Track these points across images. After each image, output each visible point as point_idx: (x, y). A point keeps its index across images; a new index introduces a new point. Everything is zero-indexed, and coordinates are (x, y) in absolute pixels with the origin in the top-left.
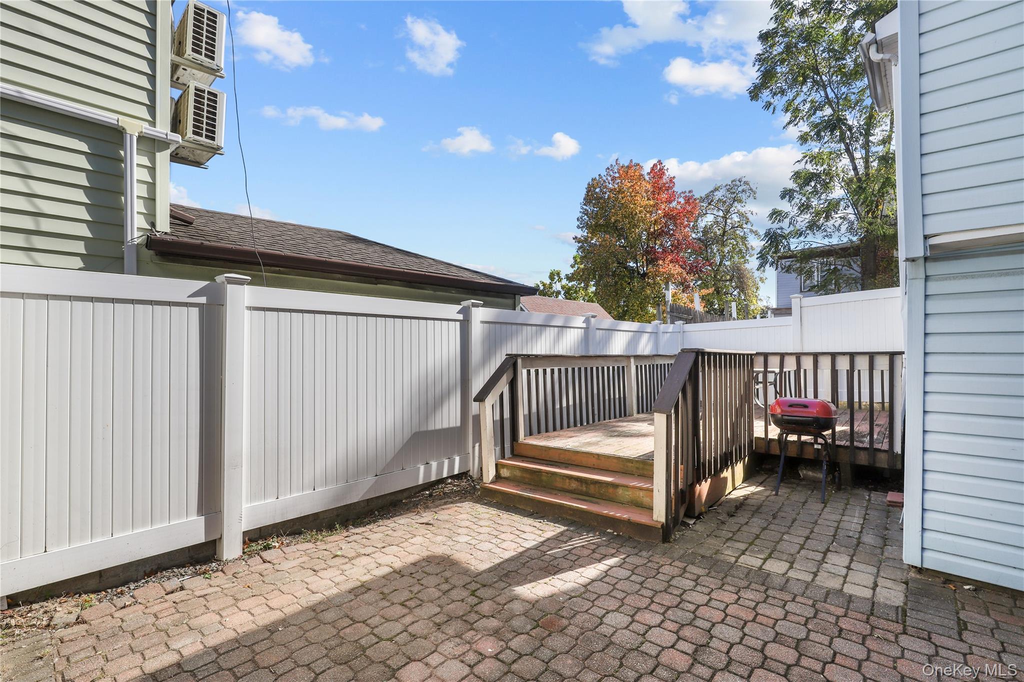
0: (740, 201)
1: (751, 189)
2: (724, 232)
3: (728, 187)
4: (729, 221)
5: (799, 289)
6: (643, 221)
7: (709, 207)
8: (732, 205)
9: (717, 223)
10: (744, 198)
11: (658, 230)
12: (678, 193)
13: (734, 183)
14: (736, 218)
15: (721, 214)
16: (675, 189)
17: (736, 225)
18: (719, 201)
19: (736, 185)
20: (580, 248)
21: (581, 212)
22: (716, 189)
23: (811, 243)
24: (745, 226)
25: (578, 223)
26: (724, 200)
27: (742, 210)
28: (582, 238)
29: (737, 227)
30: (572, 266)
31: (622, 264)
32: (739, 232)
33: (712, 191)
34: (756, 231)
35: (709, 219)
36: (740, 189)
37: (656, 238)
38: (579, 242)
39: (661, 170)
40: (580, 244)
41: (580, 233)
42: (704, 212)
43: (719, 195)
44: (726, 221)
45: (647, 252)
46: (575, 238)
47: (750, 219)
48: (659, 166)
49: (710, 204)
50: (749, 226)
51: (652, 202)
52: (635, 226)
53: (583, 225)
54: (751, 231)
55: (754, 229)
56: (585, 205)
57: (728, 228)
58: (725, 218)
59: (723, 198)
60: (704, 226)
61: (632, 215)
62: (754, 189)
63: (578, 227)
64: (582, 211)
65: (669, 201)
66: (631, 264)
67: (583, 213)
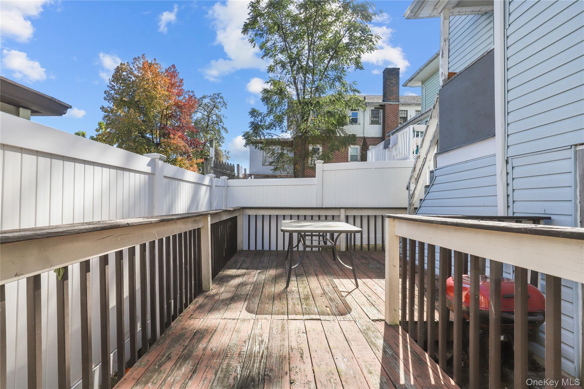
0: (217, 108)
1: (224, 102)
2: (208, 125)
3: (211, 97)
4: (210, 119)
5: (262, 163)
6: (160, 104)
7: (199, 108)
8: (213, 109)
9: (203, 118)
10: (220, 107)
11: (169, 114)
12: (185, 91)
13: (215, 96)
14: (214, 117)
15: (206, 113)
16: (183, 87)
17: (215, 122)
18: (206, 105)
19: (216, 98)
20: (106, 117)
21: (108, 86)
22: (204, 97)
23: (272, 135)
24: (220, 124)
25: (105, 95)
26: (208, 105)
27: (219, 114)
28: (109, 109)
29: (215, 124)
30: (97, 130)
31: (142, 134)
32: (216, 127)
33: (202, 98)
34: (226, 128)
35: (198, 115)
36: (218, 100)
37: (167, 119)
38: (105, 112)
39: (174, 72)
40: (106, 114)
41: (107, 104)
42: (196, 111)
43: (206, 101)
44: (209, 118)
45: (161, 129)
46: (102, 108)
47: (223, 120)
48: (173, 70)
49: (200, 106)
50: (222, 124)
51: (167, 93)
52: (154, 107)
53: (109, 97)
54: (223, 127)
55: (224, 126)
56: (113, 81)
57: (210, 123)
58: (208, 116)
59: (208, 103)
60: (195, 119)
61: (152, 98)
62: (226, 102)
63: (105, 99)
64: (110, 85)
65: (179, 95)
66: (148, 135)
67: (111, 87)
